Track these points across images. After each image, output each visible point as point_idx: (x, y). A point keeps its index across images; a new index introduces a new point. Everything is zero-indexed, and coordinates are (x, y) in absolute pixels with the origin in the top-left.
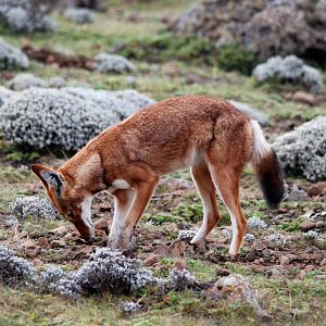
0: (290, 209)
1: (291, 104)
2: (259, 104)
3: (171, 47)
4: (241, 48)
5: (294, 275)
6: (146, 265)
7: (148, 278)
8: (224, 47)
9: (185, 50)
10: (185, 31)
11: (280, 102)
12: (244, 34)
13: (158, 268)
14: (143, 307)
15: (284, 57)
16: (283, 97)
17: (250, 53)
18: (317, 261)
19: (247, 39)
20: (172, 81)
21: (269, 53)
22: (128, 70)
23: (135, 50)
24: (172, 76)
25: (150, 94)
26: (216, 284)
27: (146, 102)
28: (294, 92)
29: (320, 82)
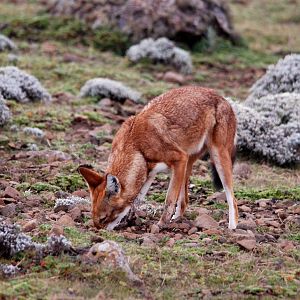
0: (160, 181)
1: (162, 83)
2: (131, 83)
3: (49, 27)
4: (116, 29)
5: (163, 243)
6: (25, 231)
7: (28, 243)
8: (99, 28)
9: (62, 31)
10: (63, 13)
11: (152, 81)
12: (118, 17)
13: (36, 234)
14: (22, 270)
15: (156, 39)
16: (155, 77)
17: (124, 34)
18: (185, 230)
19: (121, 21)
20: (51, 60)
21: (142, 36)
22: (9, 48)
23: (15, 30)
24: (50, 54)
25: (29, 71)
26: (91, 250)
27: (26, 78)
28: (165, 72)
29: (189, 63)
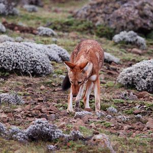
0: (128, 104)
1: (131, 54)
2: (114, 54)
3: (74, 24)
4: (107, 26)
5: (130, 135)
6: (59, 128)
7: (61, 134)
8: (99, 26)
9: (80, 27)
10: (81, 17)
11: (125, 53)
12: (109, 20)
13: (65, 130)
14: (58, 148)
15: (128, 32)
16: (127, 51)
17: (112, 29)
18: (141, 129)
19: (110, 22)
20: (74, 41)
21: (121, 30)
22: (53, 35)
23: (56, 26)
24: (74, 38)
25: (63, 47)
26: (93, 138)
27: (61, 50)
28: (132, 48)
29: (145, 44)
